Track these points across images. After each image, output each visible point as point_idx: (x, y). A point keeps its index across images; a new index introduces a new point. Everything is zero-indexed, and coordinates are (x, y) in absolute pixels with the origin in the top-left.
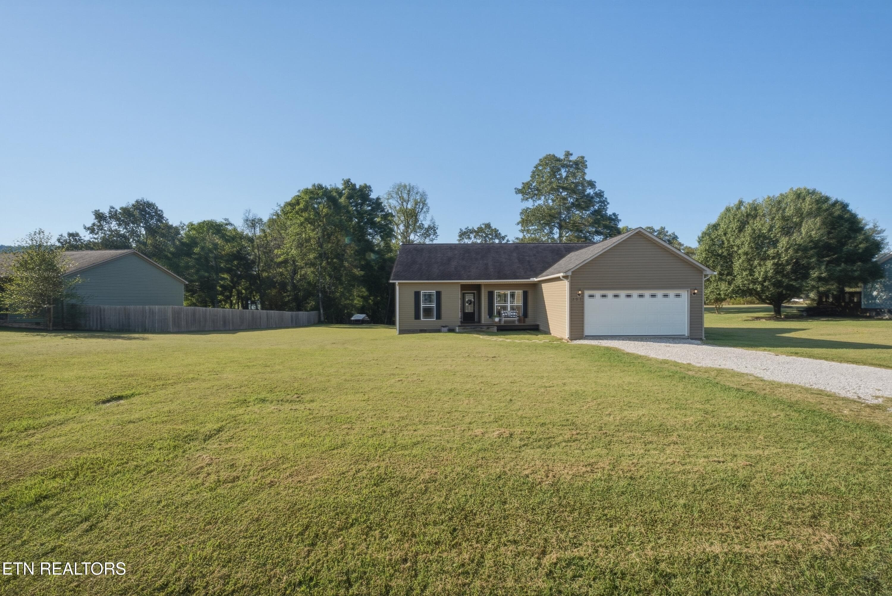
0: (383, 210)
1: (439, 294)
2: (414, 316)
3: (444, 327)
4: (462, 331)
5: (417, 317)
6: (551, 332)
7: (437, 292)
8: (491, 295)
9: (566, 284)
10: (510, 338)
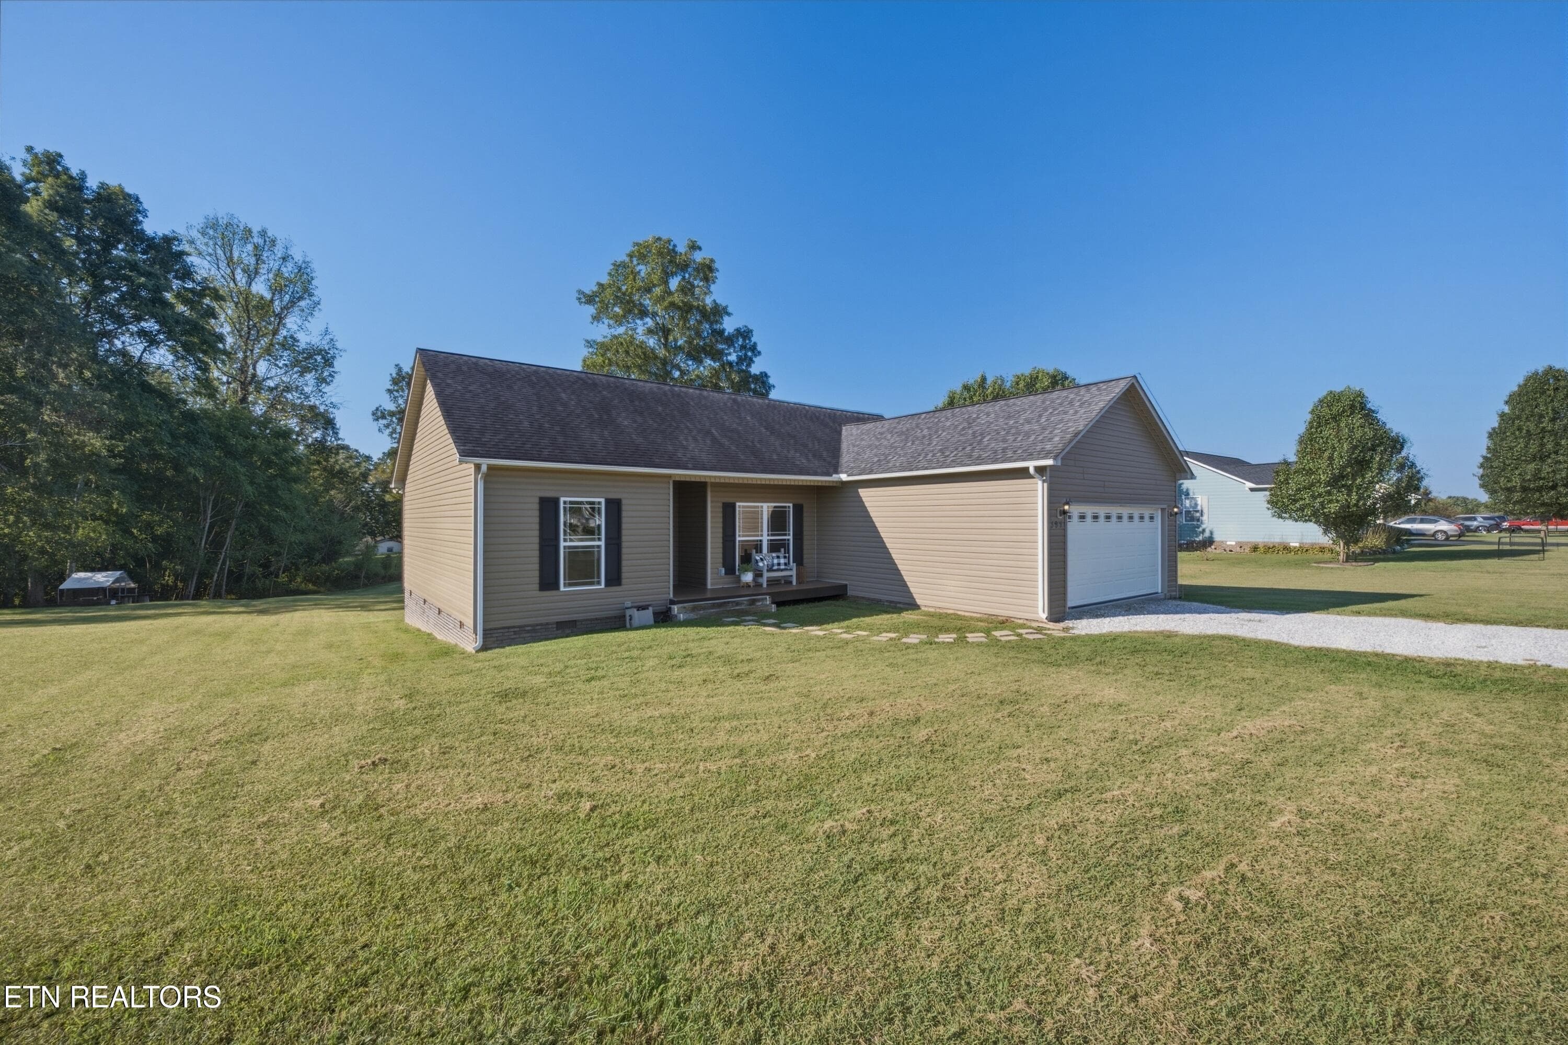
0: (186, 274)
1: (614, 508)
2: (537, 580)
3: (639, 608)
4: (692, 616)
5: (548, 582)
6: (919, 602)
7: (609, 502)
8: (729, 511)
9: (1039, 489)
10: (858, 628)
